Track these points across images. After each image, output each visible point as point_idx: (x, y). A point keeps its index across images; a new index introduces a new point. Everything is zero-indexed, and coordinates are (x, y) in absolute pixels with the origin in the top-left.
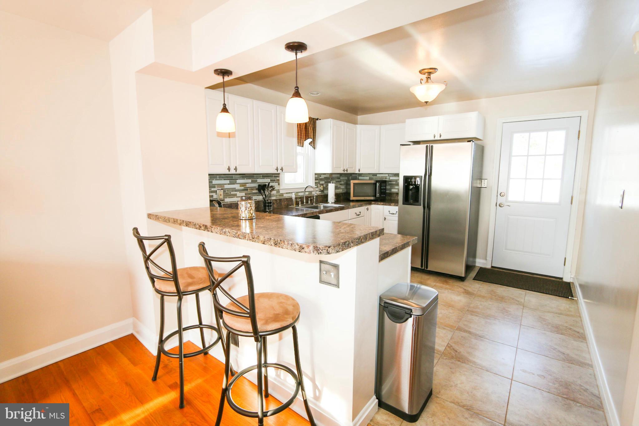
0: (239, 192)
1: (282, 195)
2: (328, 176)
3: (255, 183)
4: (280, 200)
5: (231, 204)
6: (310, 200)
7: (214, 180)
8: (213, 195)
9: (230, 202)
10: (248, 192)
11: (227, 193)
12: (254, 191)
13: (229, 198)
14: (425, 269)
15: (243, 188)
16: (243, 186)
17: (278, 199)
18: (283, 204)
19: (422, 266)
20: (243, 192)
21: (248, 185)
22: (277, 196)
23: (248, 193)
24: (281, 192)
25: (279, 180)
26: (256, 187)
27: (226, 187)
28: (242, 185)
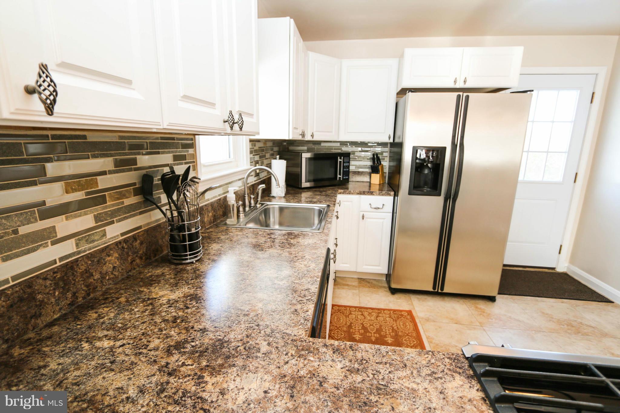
0: (67, 219)
3: (130, 170)
6: (254, 198)
10: (106, 207)
12: (128, 202)
14: (440, 291)
15: (80, 195)
16: (80, 187)
19: (434, 288)
20: (86, 214)
21: (103, 182)
23: (106, 213)
26: (134, 184)
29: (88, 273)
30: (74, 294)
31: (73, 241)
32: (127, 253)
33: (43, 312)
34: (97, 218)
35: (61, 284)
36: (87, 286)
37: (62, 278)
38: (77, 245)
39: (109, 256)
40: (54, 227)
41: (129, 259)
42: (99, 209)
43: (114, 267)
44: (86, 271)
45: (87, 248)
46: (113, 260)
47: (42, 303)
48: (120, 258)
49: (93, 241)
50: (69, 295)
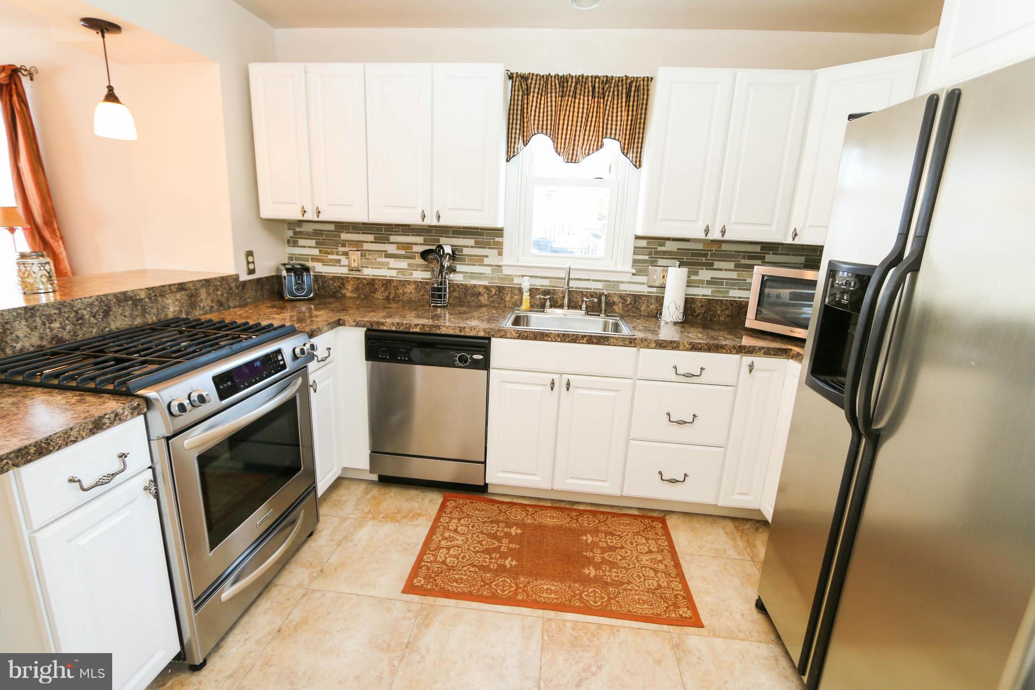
0: (395, 260)
1: (510, 277)
2: (700, 246)
3: (434, 245)
4: (500, 289)
5: (374, 280)
7: (343, 232)
8: (340, 260)
9: (373, 276)
10: (415, 261)
11: (367, 259)
13: (372, 268)
15: (403, 252)
16: (404, 248)
17: (493, 286)
18: (507, 299)
20: (404, 261)
21: (415, 248)
22: (492, 278)
23: (414, 264)
24: (506, 271)
25: (501, 244)
27: (366, 246)
28: (401, 246)
29: (396, 288)
30: (389, 293)
31: (395, 271)
32: (421, 289)
33: (377, 293)
34: (409, 265)
35: (385, 286)
36: (396, 293)
37: (385, 284)
38: (397, 274)
39: (409, 285)
40: (389, 262)
41: (421, 293)
42: (411, 261)
43: (411, 292)
44: (396, 286)
45: (401, 277)
46: (410, 288)
47: (376, 289)
48: (416, 289)
49: (404, 275)
50: (387, 292)
